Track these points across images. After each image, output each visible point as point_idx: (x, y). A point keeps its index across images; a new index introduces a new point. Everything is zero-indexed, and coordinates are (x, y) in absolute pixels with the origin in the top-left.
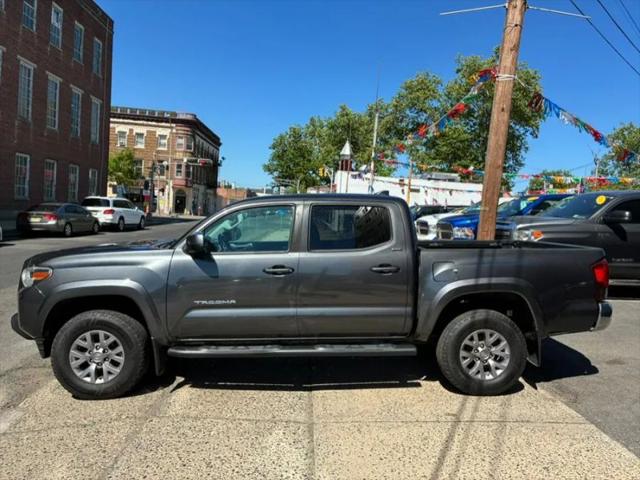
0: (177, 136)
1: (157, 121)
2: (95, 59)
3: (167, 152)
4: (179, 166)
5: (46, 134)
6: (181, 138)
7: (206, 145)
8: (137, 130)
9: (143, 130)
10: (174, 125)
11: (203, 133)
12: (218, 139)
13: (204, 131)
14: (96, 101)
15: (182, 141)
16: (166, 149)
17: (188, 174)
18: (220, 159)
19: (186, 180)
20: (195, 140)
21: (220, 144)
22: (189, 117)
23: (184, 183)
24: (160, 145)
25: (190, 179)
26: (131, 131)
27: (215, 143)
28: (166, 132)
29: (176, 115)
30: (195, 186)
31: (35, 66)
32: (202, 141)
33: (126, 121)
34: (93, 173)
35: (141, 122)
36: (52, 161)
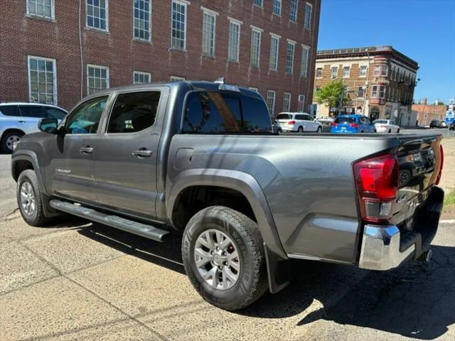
0: (375, 65)
1: (360, 56)
2: (306, 17)
3: (365, 79)
4: (375, 88)
5: (269, 74)
6: (378, 66)
7: (402, 70)
8: (345, 64)
9: (349, 64)
10: (373, 57)
11: (399, 60)
12: (416, 64)
13: (401, 58)
14: (306, 48)
15: (378, 69)
16: (365, 77)
17: (381, 94)
18: (417, 80)
19: (380, 99)
20: (390, 66)
21: (417, 68)
22: (386, 49)
23: (377, 101)
24: (362, 74)
25: (384, 98)
26: (341, 66)
27: (412, 67)
28: (366, 63)
29: (375, 48)
30: (388, 103)
31: (263, 30)
32: (397, 67)
33: (338, 59)
34: (302, 98)
35: (347, 58)
36: (272, 91)
